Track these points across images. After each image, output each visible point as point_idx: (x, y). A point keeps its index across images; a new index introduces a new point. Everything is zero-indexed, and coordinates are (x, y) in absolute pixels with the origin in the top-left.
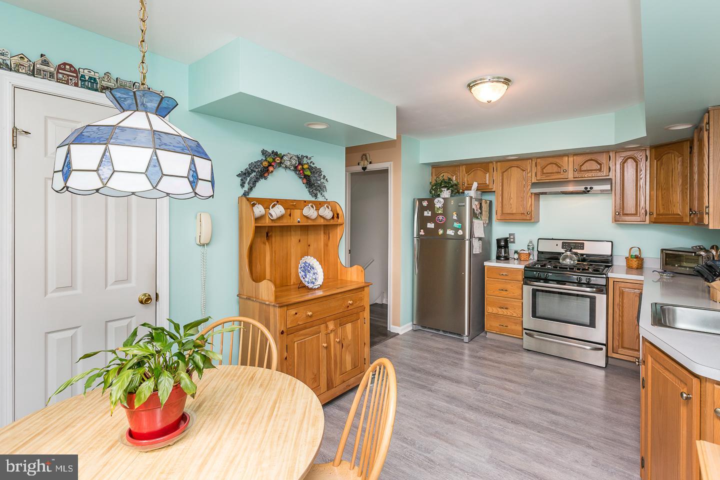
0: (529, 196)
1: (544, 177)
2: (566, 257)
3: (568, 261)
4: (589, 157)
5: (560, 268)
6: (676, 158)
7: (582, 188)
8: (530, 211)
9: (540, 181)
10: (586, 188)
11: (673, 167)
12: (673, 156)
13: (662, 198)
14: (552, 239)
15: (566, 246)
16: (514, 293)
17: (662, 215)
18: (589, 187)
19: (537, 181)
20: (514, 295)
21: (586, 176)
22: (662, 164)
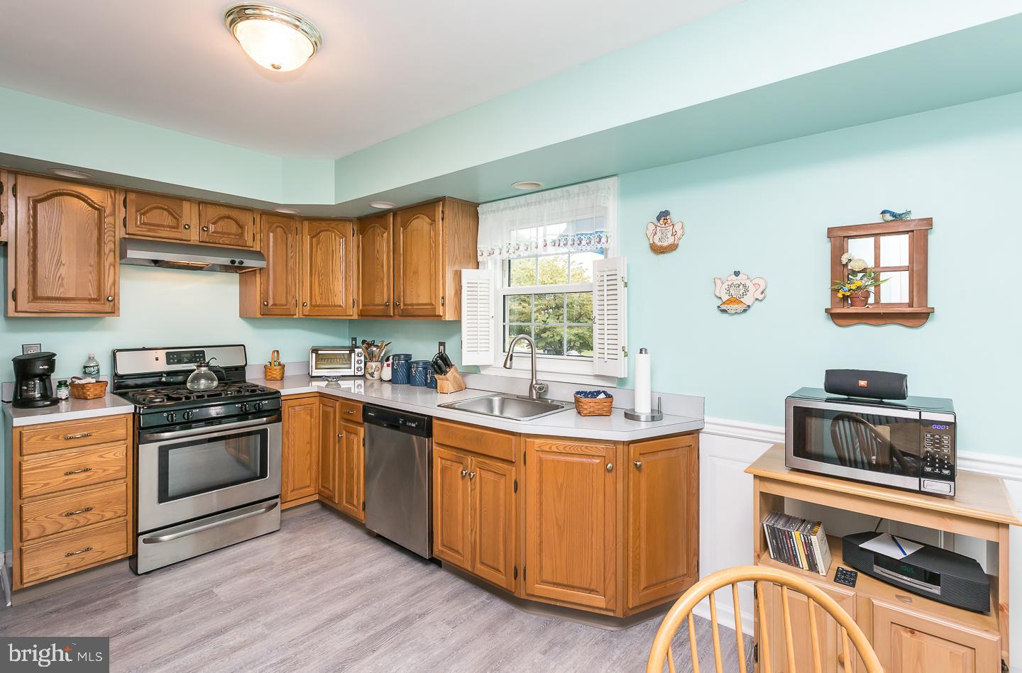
0: (110, 265)
1: (144, 231)
2: (197, 378)
3: (203, 384)
4: (225, 212)
5: (209, 396)
6: (337, 238)
7: (226, 261)
8: (112, 294)
9: (132, 237)
10: (233, 262)
11: (334, 249)
12: (333, 234)
13: (319, 285)
14: (144, 349)
15: (173, 359)
16: (105, 470)
17: (319, 306)
18: (237, 260)
19: (127, 236)
20: (108, 472)
21: (221, 242)
22: (318, 243)
